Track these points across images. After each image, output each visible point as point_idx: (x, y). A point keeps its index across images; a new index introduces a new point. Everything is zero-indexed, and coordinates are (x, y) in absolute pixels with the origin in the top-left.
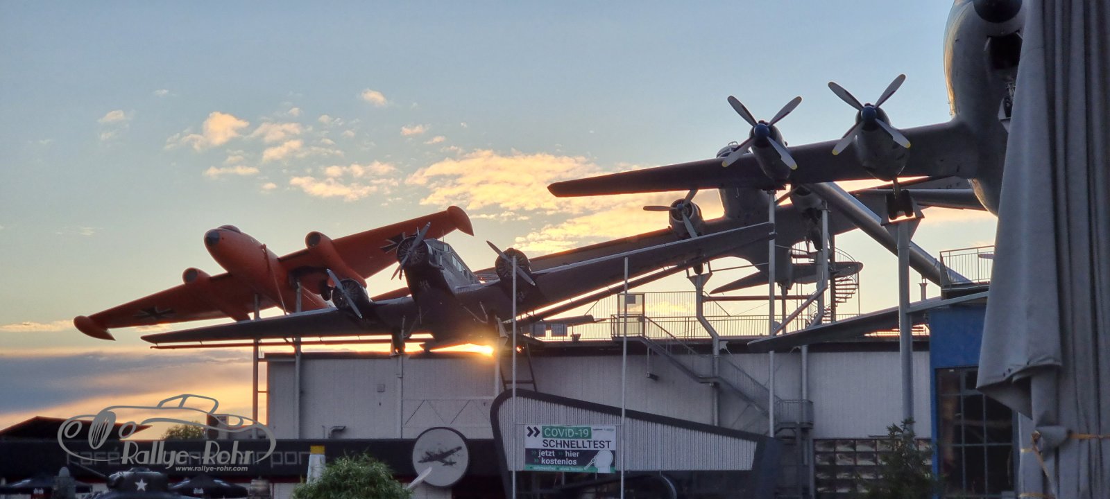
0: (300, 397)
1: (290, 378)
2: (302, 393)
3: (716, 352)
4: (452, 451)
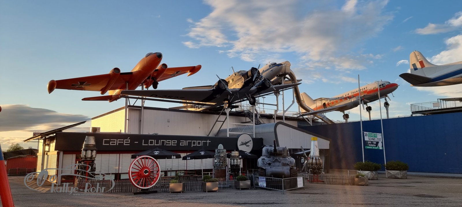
4: (248, 142)
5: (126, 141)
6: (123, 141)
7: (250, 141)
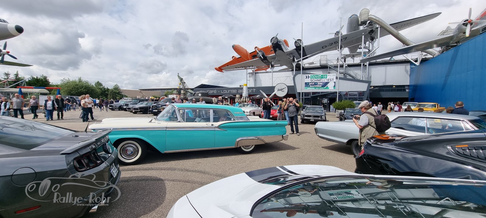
0: (255, 80)
4: (284, 89)
5: (215, 91)
7: (285, 88)
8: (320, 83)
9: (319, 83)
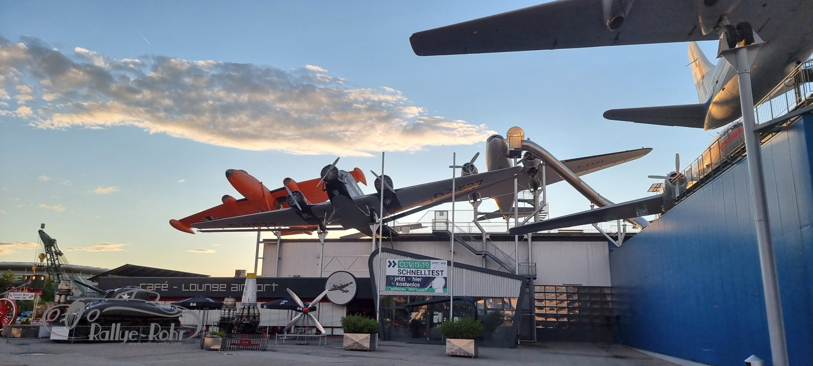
0: (278, 261)
1: (275, 251)
2: (279, 258)
3: (484, 239)
4: (347, 285)
5: (164, 286)
6: (161, 286)
7: (351, 283)
8: (418, 277)
9: (415, 277)
